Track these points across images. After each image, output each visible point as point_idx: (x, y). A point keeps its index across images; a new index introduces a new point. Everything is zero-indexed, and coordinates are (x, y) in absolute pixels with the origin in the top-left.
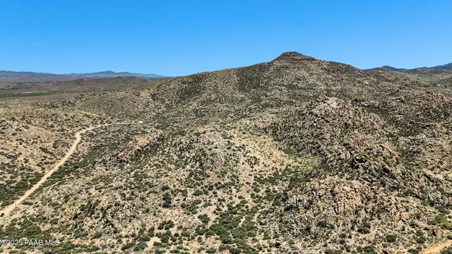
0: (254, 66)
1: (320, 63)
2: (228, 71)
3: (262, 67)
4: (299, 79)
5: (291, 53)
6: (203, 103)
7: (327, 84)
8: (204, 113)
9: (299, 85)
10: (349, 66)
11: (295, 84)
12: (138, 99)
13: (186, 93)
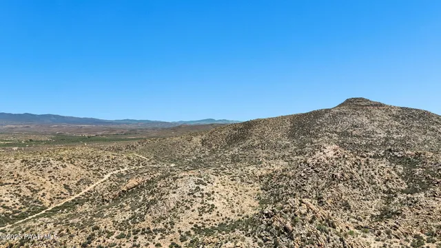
0: (311, 113)
1: (388, 109)
2: (283, 117)
3: (317, 114)
4: (356, 126)
5: (355, 99)
6: (244, 148)
7: (389, 132)
8: (241, 159)
9: (354, 133)
10: (424, 112)
11: (349, 131)
12: (188, 143)
13: (235, 138)
